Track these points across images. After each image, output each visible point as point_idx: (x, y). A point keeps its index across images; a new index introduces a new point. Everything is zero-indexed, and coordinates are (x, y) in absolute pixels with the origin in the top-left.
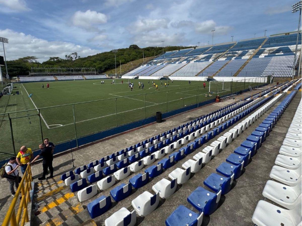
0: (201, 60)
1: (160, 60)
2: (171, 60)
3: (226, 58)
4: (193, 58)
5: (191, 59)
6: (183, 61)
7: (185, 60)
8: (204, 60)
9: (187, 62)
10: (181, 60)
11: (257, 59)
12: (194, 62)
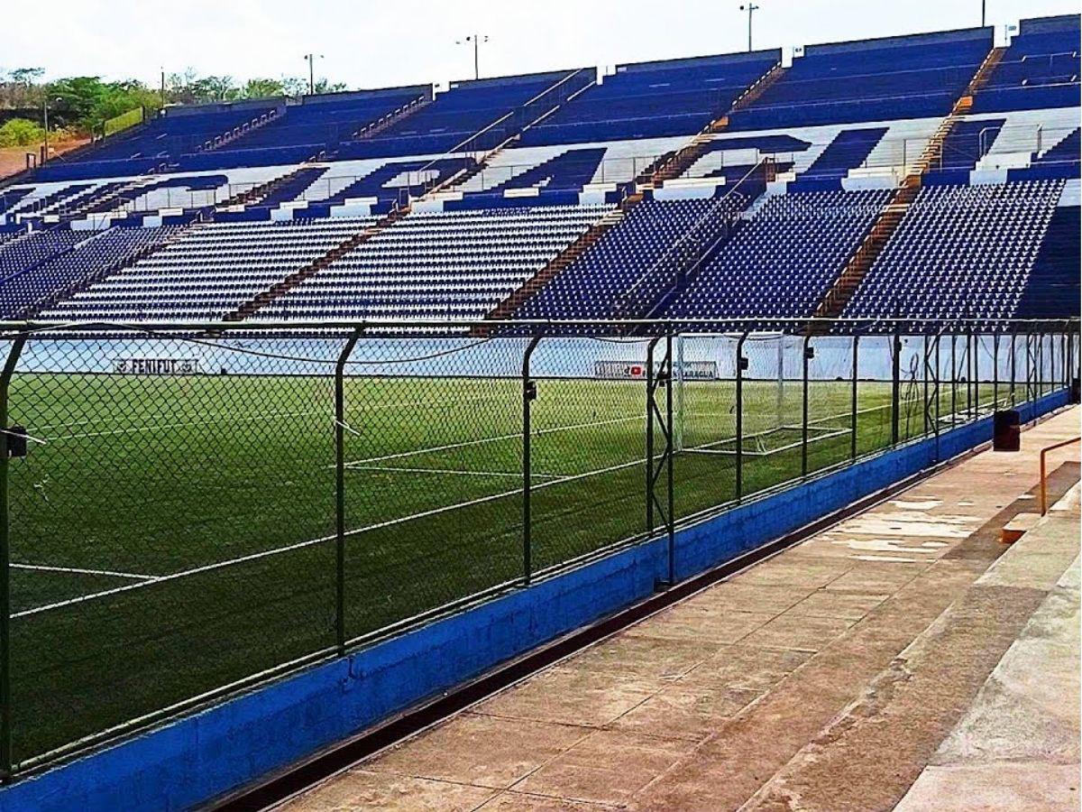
0: (508, 193)
1: (102, 182)
2: (224, 180)
3: (721, 181)
4: (436, 174)
5: (416, 178)
6: (339, 198)
7: (356, 190)
8: (532, 192)
9: (374, 210)
10: (316, 192)
11: (960, 193)
12: (448, 206)
